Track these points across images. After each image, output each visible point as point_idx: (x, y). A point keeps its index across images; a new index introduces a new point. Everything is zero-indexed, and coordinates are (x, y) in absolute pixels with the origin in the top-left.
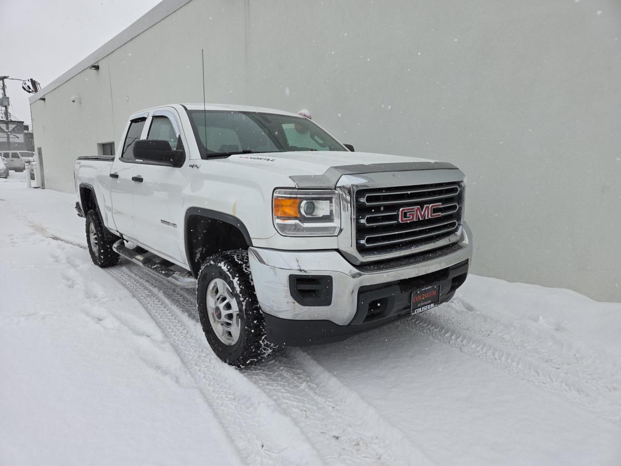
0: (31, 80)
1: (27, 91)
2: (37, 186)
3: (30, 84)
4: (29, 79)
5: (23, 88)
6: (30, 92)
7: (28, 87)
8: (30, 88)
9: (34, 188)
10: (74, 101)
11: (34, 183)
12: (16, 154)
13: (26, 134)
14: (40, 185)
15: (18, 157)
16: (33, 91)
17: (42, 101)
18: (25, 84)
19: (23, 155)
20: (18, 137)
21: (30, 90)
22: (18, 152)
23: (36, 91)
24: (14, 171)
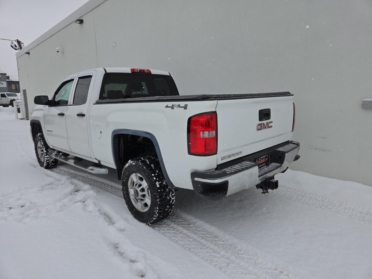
0: (17, 40)
1: (14, 49)
2: (23, 118)
3: (16, 43)
4: (16, 39)
5: (12, 46)
6: (16, 49)
7: (15, 45)
8: (16, 47)
9: (20, 119)
10: (58, 52)
11: (20, 115)
12: (4, 94)
13: (8, 82)
14: (25, 117)
15: (5, 97)
16: (18, 49)
17: (27, 55)
18: (13, 43)
19: (9, 95)
20: (2, 84)
21: (17, 48)
22: (5, 93)
23: (21, 48)
24: (2, 106)
